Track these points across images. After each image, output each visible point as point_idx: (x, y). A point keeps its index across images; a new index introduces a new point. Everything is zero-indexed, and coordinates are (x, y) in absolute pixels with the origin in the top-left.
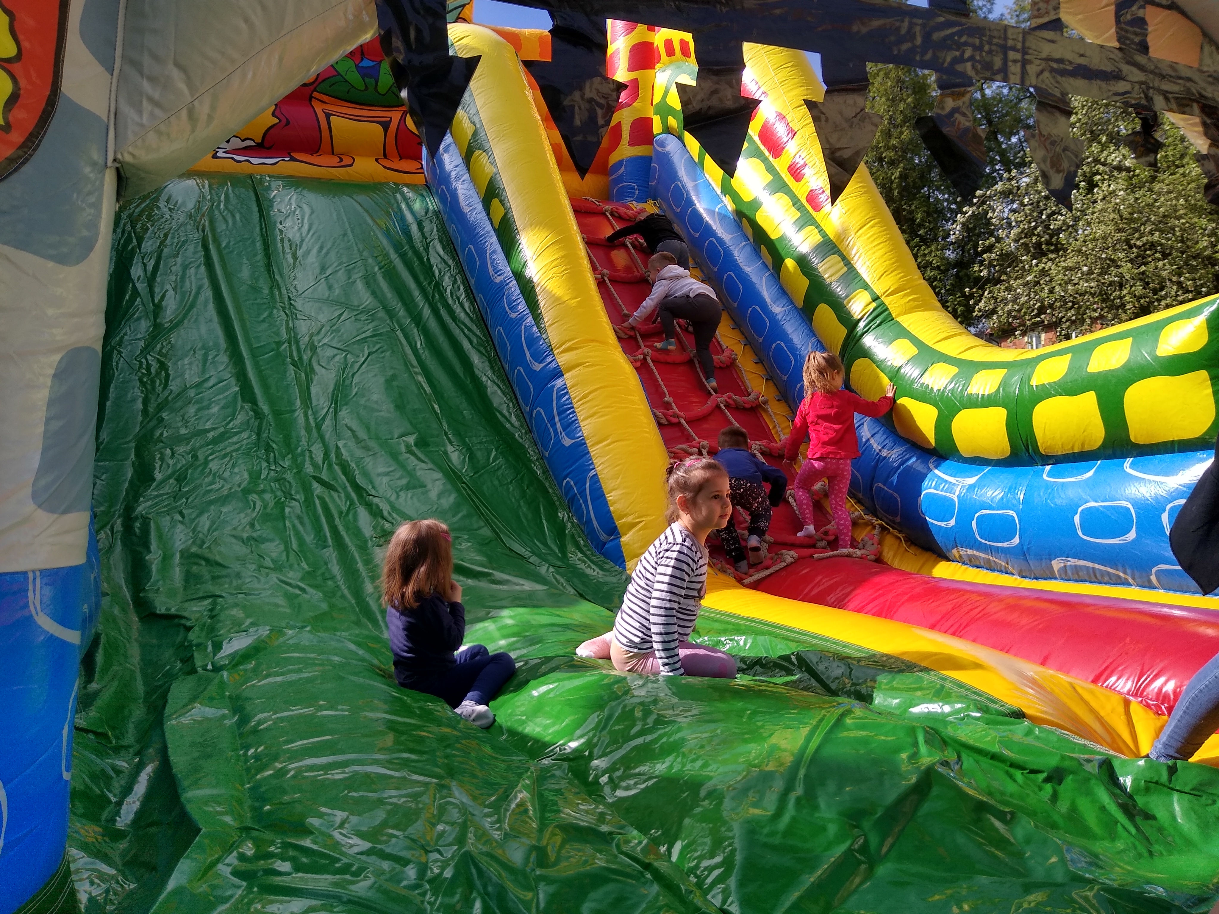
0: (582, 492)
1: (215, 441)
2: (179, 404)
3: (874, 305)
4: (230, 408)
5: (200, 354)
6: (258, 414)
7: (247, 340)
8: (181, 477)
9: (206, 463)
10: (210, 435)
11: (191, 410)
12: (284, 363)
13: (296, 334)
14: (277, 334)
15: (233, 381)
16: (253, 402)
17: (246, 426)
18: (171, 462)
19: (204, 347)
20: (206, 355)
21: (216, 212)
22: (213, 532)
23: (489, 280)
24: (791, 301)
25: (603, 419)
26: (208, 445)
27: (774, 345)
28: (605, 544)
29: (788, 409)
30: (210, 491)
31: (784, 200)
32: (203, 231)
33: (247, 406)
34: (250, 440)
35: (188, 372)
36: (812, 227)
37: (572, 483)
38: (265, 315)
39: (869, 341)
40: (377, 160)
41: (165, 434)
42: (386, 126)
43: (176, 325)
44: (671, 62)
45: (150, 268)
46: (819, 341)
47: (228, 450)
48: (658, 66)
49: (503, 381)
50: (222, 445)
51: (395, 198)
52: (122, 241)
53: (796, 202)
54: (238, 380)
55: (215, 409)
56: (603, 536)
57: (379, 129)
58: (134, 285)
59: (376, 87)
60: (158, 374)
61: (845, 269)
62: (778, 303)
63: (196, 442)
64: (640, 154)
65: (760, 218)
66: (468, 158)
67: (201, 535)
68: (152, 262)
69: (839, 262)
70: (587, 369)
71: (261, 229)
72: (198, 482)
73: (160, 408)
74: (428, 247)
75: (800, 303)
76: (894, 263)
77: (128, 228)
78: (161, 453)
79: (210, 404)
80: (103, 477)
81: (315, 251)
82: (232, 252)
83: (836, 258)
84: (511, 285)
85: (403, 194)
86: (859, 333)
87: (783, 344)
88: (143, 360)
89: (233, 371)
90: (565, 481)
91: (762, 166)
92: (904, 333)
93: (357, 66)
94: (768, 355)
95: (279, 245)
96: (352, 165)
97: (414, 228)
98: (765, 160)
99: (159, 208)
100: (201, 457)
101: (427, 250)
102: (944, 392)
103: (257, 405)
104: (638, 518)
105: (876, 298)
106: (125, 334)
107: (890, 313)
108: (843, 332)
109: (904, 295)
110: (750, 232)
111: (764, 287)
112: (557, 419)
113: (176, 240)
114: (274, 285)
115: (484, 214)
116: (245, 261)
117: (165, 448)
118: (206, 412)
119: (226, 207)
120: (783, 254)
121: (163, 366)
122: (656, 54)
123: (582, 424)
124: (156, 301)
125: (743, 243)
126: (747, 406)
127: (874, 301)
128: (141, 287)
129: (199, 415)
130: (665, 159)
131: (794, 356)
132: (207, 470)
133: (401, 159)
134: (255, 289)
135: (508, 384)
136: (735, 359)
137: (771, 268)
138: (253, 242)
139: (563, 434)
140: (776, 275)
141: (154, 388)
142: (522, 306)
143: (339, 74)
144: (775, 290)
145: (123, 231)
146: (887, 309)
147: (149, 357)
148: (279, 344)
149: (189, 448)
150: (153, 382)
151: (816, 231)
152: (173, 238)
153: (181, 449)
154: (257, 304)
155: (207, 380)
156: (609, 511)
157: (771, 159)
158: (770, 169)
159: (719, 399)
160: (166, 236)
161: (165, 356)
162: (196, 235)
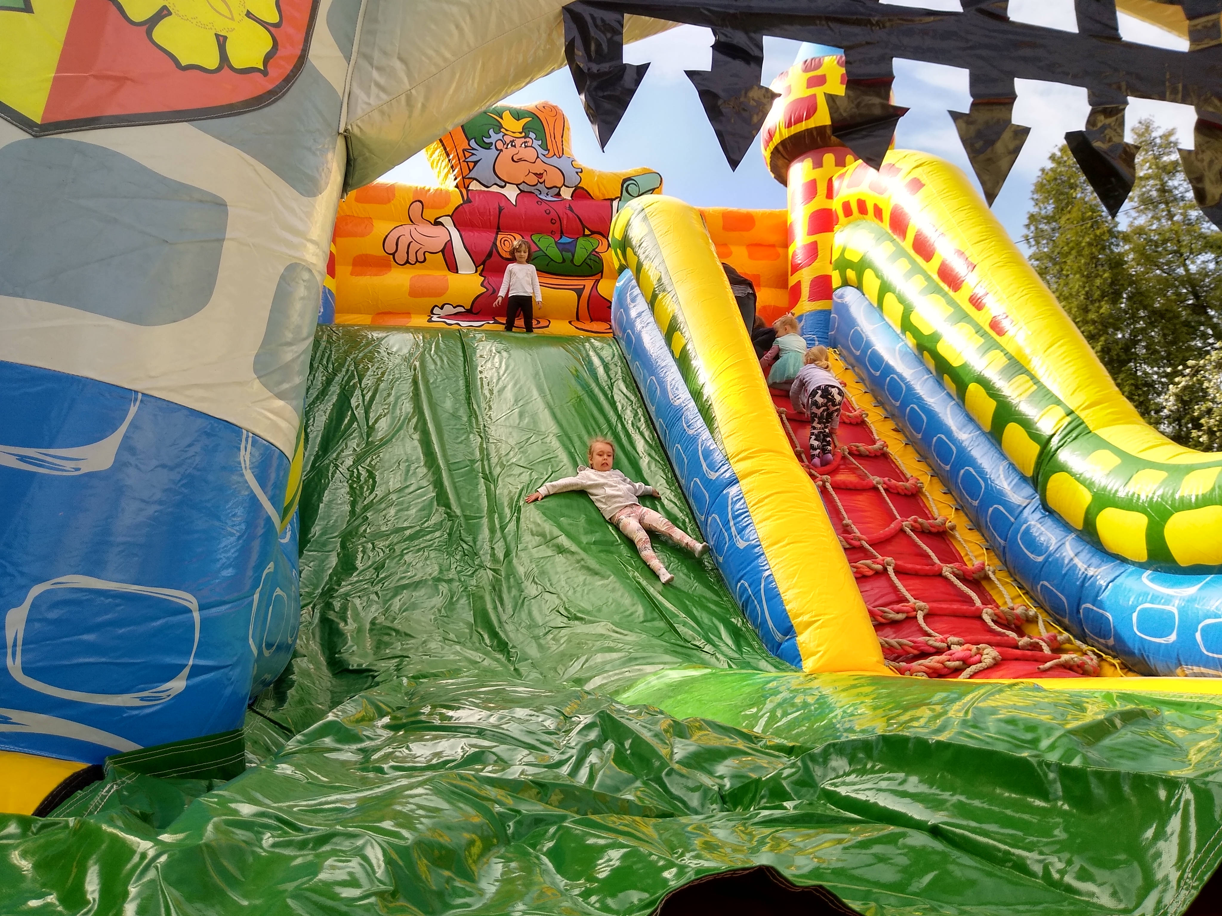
0: (757, 593)
1: (411, 538)
2: (383, 505)
3: (1069, 419)
4: (426, 511)
5: (403, 466)
6: (450, 516)
7: (445, 455)
8: (379, 567)
9: (402, 555)
10: (408, 532)
11: (392, 511)
12: (476, 477)
13: (488, 455)
14: (472, 453)
15: (431, 487)
16: (448, 506)
17: (439, 526)
18: (371, 554)
19: (407, 461)
20: (409, 466)
21: (427, 355)
22: (404, 611)
23: (669, 404)
24: (979, 427)
25: (778, 522)
26: (405, 541)
27: (962, 472)
28: (780, 644)
29: (981, 537)
30: (405, 577)
31: (966, 329)
32: (415, 370)
33: (442, 509)
34: (442, 539)
35: (392, 479)
36: (998, 351)
37: (746, 585)
38: (463, 438)
39: (1064, 456)
40: (570, 322)
41: (368, 531)
42: (579, 292)
43: (385, 442)
44: (849, 223)
45: (367, 398)
46: (1011, 464)
47: (422, 546)
48: (836, 228)
49: (680, 499)
50: (416, 542)
51: (584, 346)
52: (346, 379)
53: (979, 330)
54: (435, 487)
55: (413, 511)
56: (778, 636)
57: (574, 294)
58: (352, 411)
59: (572, 261)
60: (366, 481)
61: (1035, 387)
62: (964, 430)
63: (394, 538)
64: (819, 308)
65: (942, 349)
66: (652, 302)
67: (392, 613)
68: (370, 394)
69: (1027, 381)
70: (762, 477)
71: (465, 371)
72: (393, 570)
73: (366, 509)
74: (612, 386)
75: (987, 427)
76: (1088, 378)
77: (352, 368)
78: (364, 547)
79: (409, 506)
80: (311, 564)
81: (510, 386)
82: (438, 387)
83: (1024, 377)
84: (689, 406)
85: (592, 345)
86: (1053, 449)
87: (971, 469)
88: (355, 470)
89: (431, 479)
90: (739, 584)
91: (943, 301)
92: (1104, 444)
93: (556, 243)
94: (956, 482)
95: (479, 383)
96: (548, 326)
97: (601, 371)
98: (945, 295)
99: (379, 352)
100: (398, 552)
101: (611, 388)
102: (1152, 498)
103: (450, 509)
104: (815, 616)
105: (1070, 413)
106: (342, 451)
107: (1087, 427)
108: (1036, 448)
109: (1102, 409)
110: (931, 364)
111: (949, 416)
112: (732, 523)
113: (391, 377)
114: (472, 414)
115: (666, 348)
116: (449, 394)
117: (367, 542)
118: (406, 513)
119: (436, 352)
120: (966, 380)
121: (371, 475)
122: (835, 218)
123: (757, 527)
124: (370, 424)
125: (926, 377)
126: (934, 530)
127: (1068, 415)
128: (360, 413)
129: (400, 514)
130: (843, 309)
131: (985, 480)
132: (402, 561)
133: (592, 321)
134: (455, 416)
135: (685, 502)
136: (921, 488)
137: (955, 397)
138: (457, 381)
139: (738, 537)
140: (961, 403)
141: (362, 494)
142: (700, 422)
143: (541, 250)
144: (961, 418)
145: (348, 370)
146: (1083, 423)
147: (359, 467)
148: (473, 462)
149: (387, 542)
150: (362, 487)
151: (1002, 354)
152: (389, 375)
153: (381, 544)
154: (457, 429)
155: (407, 487)
156: (785, 610)
157: (951, 293)
158: (951, 302)
159: (904, 523)
160: (383, 374)
161: (374, 467)
162: (410, 374)
